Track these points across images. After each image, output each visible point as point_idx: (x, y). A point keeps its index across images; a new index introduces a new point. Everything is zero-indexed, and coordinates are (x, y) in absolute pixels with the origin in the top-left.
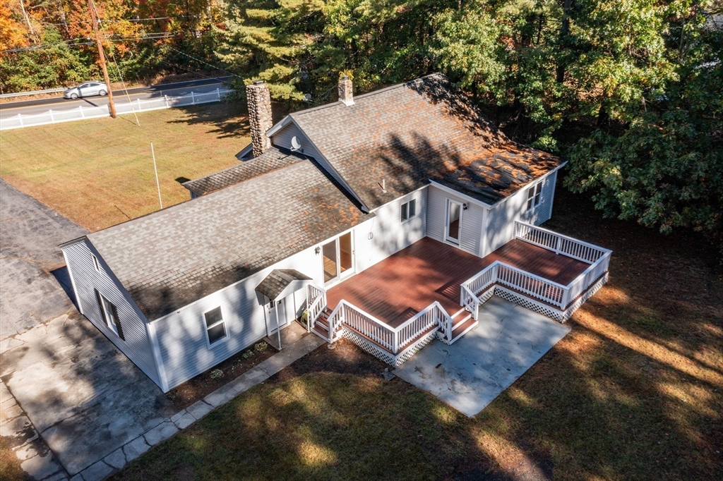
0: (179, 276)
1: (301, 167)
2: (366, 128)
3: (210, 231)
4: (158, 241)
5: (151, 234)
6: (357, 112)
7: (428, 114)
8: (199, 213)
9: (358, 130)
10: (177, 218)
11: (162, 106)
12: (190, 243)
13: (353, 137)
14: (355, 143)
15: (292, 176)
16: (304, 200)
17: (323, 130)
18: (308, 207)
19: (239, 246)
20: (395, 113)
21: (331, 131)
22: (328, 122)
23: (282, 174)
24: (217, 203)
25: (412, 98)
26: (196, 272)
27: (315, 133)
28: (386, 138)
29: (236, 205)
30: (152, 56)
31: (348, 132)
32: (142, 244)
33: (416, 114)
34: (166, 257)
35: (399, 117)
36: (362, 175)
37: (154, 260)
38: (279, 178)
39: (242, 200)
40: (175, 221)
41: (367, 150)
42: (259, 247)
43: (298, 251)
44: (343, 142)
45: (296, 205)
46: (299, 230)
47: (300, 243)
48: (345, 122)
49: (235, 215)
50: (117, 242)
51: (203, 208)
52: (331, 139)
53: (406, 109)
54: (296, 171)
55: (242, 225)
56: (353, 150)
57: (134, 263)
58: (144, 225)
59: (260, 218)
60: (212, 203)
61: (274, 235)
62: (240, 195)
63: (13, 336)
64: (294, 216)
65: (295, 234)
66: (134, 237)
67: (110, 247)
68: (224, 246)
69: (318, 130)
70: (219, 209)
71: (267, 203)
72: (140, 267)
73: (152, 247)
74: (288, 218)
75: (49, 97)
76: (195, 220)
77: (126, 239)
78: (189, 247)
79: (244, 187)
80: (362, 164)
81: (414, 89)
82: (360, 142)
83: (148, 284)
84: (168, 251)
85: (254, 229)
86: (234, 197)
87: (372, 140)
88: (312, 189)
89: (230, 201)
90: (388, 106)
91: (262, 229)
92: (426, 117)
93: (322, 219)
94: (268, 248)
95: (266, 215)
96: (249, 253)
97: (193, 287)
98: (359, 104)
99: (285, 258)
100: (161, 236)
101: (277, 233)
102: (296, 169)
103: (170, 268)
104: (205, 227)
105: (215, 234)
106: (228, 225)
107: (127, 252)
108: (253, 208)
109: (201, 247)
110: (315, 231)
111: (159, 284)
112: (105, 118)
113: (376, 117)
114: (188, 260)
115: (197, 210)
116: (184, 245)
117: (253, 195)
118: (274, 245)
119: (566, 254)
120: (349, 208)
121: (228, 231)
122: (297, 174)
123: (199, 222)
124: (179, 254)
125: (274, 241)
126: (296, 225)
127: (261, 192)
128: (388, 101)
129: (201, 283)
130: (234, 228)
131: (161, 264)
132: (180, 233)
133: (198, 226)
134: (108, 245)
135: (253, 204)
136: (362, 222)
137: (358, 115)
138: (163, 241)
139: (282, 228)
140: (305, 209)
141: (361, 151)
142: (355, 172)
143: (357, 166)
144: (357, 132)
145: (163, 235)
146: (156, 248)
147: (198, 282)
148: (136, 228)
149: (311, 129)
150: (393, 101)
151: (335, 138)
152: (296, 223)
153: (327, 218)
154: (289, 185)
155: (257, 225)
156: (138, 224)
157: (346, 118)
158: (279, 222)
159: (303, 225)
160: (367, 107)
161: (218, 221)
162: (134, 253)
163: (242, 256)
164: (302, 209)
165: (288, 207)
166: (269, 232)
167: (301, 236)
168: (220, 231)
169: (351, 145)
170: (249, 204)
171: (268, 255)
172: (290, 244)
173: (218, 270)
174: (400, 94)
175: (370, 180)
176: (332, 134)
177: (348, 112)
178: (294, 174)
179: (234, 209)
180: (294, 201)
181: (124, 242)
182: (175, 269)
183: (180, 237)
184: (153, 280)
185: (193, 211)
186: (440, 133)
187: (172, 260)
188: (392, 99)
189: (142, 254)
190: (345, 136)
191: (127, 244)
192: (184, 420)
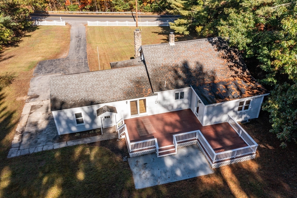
0: (69, 98)
1: (140, 67)
2: (174, 57)
3: (89, 85)
4: (70, 84)
5: (69, 81)
6: (174, 49)
7: (210, 55)
8: (90, 77)
9: (169, 57)
10: (81, 77)
11: (155, 25)
12: (80, 87)
13: (165, 59)
14: (164, 62)
15: (134, 70)
16: (132, 81)
17: (152, 55)
18: (131, 85)
19: (95, 93)
20: (193, 52)
21: (156, 55)
22: (157, 51)
23: (130, 69)
24: (98, 75)
25: (207, 46)
26: (75, 99)
27: (148, 55)
28: (181, 63)
29: (104, 77)
30: (163, 3)
31: (164, 57)
32: (65, 84)
33: (204, 54)
34: (69, 91)
35: (193, 54)
36: (159, 77)
37: (65, 90)
38: (128, 70)
39: (108, 76)
40: (80, 78)
41: (168, 67)
42: (102, 96)
43: (116, 101)
44: (158, 61)
45: (127, 83)
46: (122, 93)
47: (119, 98)
48: (165, 53)
49: (101, 81)
50: (57, 81)
51: (92, 76)
52: (154, 59)
53: (200, 51)
54: (136, 69)
55: (102, 86)
56: (161, 65)
57: (58, 90)
58: (69, 78)
59: (110, 84)
60: (97, 75)
61: (111, 92)
62: (108, 74)
63: (42, 101)
64: (123, 87)
65: (120, 94)
66: (63, 81)
67: (54, 83)
68: (90, 92)
69: (150, 54)
70: (97, 78)
71: (116, 79)
72: (59, 92)
73: (67, 86)
74: (121, 87)
75: (125, 15)
76: (87, 80)
77: (61, 81)
78: (78, 89)
79: (112, 71)
80: (162, 72)
81: (211, 42)
82: (167, 62)
83: (58, 98)
84: (71, 89)
85: (105, 88)
86: (106, 74)
87: (174, 62)
88: (138, 78)
89: (103, 75)
90: (191, 48)
91: (108, 89)
92: (208, 56)
93: (134, 91)
94: (105, 97)
95: (113, 84)
96: (98, 97)
97: (71, 103)
98: (177, 46)
99: (109, 102)
100: (72, 83)
101: (112, 92)
102: (137, 68)
103: (68, 95)
104: (89, 83)
105: (90, 86)
106: (97, 84)
107: (58, 86)
108: (110, 80)
109: (83, 90)
110: (128, 95)
111: (61, 99)
112: (134, 27)
113: (181, 53)
114: (75, 94)
115: (90, 76)
116: (78, 88)
117: (113, 75)
118: (108, 96)
119: (242, 138)
120: (148, 89)
121: (95, 86)
122: (136, 70)
123: (88, 81)
124: (74, 91)
125: (109, 95)
126: (122, 91)
127: (117, 74)
128: (192, 46)
129: (74, 103)
130: (98, 86)
131: (66, 92)
132: (79, 83)
133: (87, 82)
134: (54, 82)
135: (111, 78)
136: (150, 96)
137: (173, 50)
138: (72, 85)
139: (115, 90)
140: (130, 85)
141: (164, 67)
142: (156, 75)
143: (159, 73)
144: (168, 58)
145: (73, 82)
146: (68, 87)
147: (74, 102)
148: (66, 78)
149: (147, 53)
150: (195, 46)
151: (156, 59)
152: (123, 90)
153: (136, 91)
154: (130, 74)
155: (107, 87)
156: (67, 77)
157: (167, 51)
158: (116, 88)
159: (125, 91)
160: (180, 47)
161: (94, 82)
162: (60, 86)
163: (94, 97)
164: (128, 85)
165: (123, 83)
166: (110, 91)
167: (121, 95)
168: (93, 86)
169: (161, 63)
170: (109, 78)
171: (103, 100)
172: (114, 98)
173: (83, 100)
174: (201, 44)
175: (161, 80)
176: (156, 57)
177: (169, 48)
178: (135, 70)
179: (103, 79)
180: (127, 81)
181: (60, 82)
182: (69, 96)
183: (78, 84)
184: (60, 97)
185: (88, 76)
186: (211, 65)
187: (71, 92)
188: (195, 45)
189: (62, 88)
190: (161, 59)
191: (60, 83)
192: (57, 146)
